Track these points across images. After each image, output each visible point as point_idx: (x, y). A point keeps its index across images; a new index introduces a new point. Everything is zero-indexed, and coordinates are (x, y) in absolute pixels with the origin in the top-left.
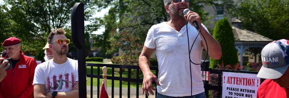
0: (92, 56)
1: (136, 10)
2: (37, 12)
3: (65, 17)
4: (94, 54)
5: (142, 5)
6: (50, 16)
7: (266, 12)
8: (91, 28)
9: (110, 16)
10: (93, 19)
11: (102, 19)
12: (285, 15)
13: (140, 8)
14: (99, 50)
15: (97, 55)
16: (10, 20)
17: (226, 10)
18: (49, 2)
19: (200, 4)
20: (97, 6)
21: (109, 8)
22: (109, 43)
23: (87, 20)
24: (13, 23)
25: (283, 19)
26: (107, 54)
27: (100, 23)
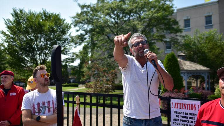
0: (70, 82)
1: (103, 46)
2: (28, 49)
3: (49, 52)
4: (72, 80)
5: (108, 42)
6: (37, 52)
7: (203, 47)
8: (69, 61)
9: (84, 51)
10: (71, 54)
11: (77, 53)
12: (218, 49)
13: (107, 45)
14: (75, 77)
15: (74, 82)
16: (6, 55)
17: (173, 46)
18: (36, 41)
19: (153, 41)
20: (74, 44)
21: (83, 45)
22: (83, 72)
23: (66, 54)
24: (8, 57)
25: (217, 52)
26: (81, 81)
27: (76, 56)
